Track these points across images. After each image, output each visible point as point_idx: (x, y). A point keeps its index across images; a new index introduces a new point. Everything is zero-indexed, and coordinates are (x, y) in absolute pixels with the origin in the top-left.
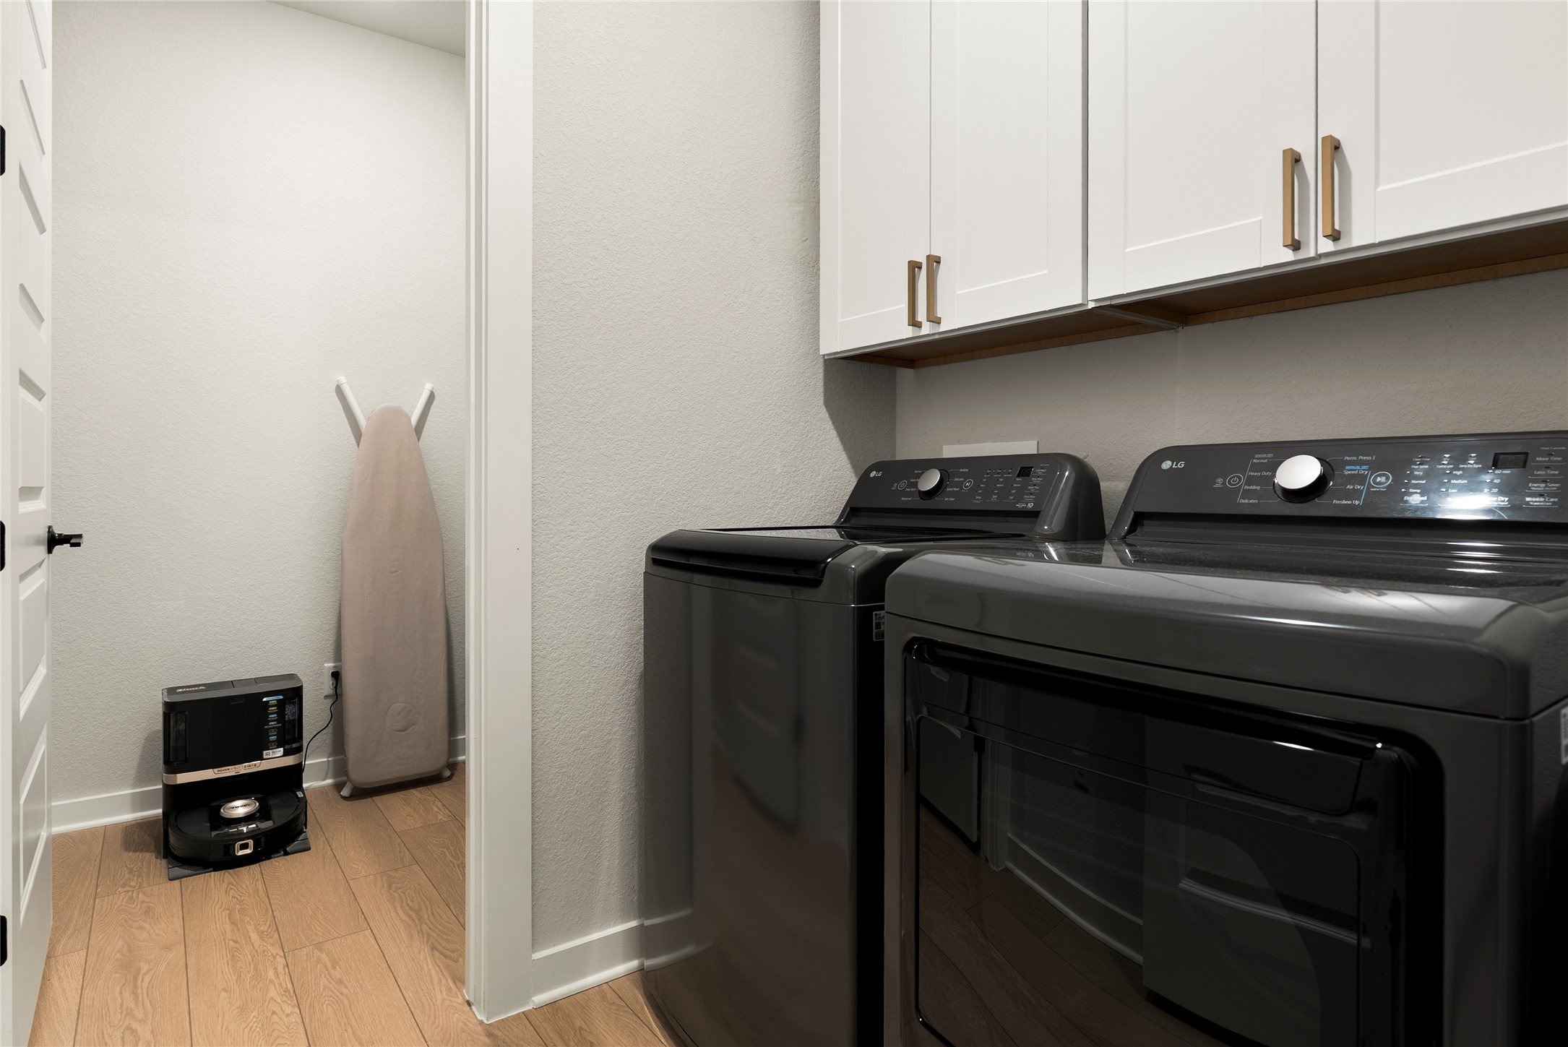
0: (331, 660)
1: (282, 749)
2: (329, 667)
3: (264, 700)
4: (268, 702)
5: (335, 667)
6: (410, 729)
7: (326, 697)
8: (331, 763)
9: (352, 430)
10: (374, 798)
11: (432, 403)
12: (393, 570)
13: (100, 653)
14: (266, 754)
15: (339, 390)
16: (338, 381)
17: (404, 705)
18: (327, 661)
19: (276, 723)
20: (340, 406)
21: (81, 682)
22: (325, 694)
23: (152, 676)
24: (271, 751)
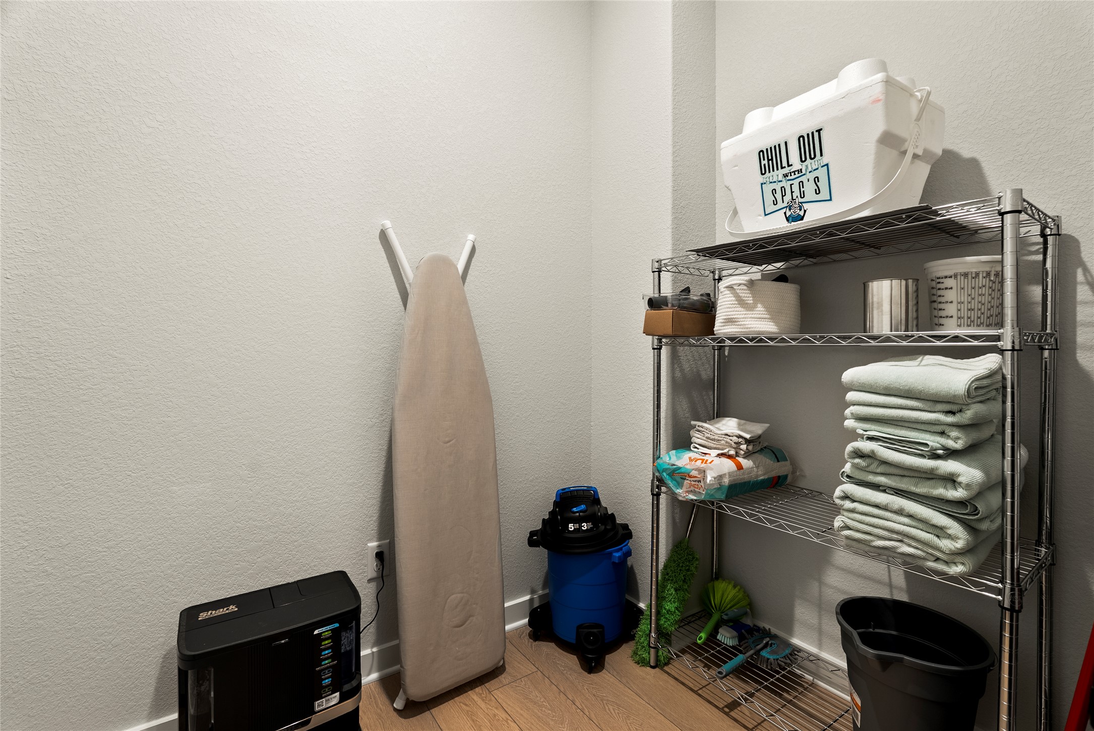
0: (375, 539)
1: (337, 694)
2: (372, 548)
3: (316, 632)
4: (320, 634)
5: (379, 546)
6: (467, 623)
7: (370, 581)
8: (375, 655)
9: (396, 281)
10: (433, 711)
11: (473, 256)
12: (447, 439)
13: (103, 556)
14: (319, 706)
15: (384, 237)
16: (383, 225)
17: (461, 595)
18: (370, 540)
19: (330, 660)
20: (383, 254)
21: (78, 596)
22: (369, 578)
23: (171, 579)
24: (324, 699)
